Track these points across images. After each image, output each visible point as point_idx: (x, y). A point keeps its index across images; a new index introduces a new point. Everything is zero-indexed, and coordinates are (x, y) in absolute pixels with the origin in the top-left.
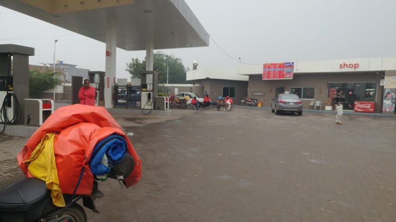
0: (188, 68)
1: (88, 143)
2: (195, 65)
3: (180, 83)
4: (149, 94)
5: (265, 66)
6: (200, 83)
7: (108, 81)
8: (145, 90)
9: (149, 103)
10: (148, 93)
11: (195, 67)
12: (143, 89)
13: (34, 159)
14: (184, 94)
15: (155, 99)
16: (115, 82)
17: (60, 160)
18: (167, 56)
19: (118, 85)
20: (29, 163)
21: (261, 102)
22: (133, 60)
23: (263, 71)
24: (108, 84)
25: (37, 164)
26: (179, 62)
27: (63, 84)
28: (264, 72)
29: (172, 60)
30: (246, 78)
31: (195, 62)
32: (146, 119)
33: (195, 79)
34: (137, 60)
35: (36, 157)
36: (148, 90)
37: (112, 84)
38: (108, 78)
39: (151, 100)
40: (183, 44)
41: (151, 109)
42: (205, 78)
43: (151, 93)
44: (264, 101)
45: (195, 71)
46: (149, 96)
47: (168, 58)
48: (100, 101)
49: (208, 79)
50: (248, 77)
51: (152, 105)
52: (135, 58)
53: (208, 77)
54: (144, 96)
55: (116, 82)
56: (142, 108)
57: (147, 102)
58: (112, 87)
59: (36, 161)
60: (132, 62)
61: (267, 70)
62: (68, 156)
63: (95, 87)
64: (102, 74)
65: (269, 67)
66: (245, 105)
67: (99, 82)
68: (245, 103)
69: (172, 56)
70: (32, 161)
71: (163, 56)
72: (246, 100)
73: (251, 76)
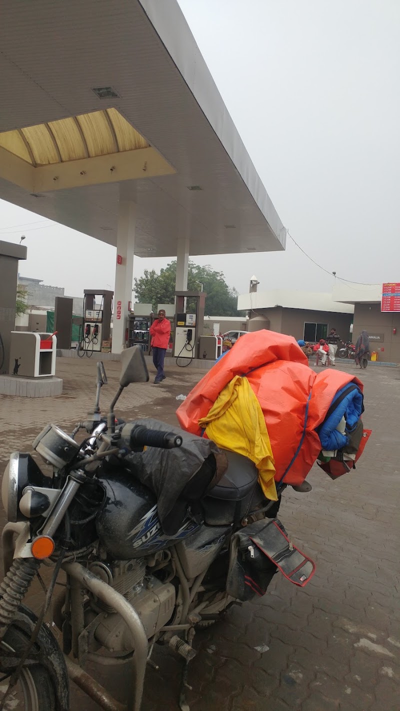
0: (234, 290)
1: (307, 394)
2: (254, 283)
3: (220, 315)
4: (190, 332)
5: (386, 287)
6: (262, 315)
7: (119, 308)
8: (182, 323)
9: (189, 348)
10: (187, 329)
11: (254, 287)
12: (179, 323)
13: (218, 417)
14: (237, 333)
15: (199, 341)
16: (129, 310)
17: (273, 420)
18: (198, 268)
19: (135, 314)
20: (207, 423)
21: (377, 353)
22: (146, 273)
23: (381, 296)
24: (119, 313)
25: (225, 426)
26: (218, 278)
27: (29, 311)
28: (383, 298)
29: (208, 275)
30: (350, 309)
31: (254, 278)
32: (188, 374)
33: (254, 307)
34: (153, 272)
35: (222, 413)
36: (187, 324)
37: (124, 313)
38: (119, 303)
39: (192, 342)
40: (232, 246)
41: (192, 358)
42: (273, 306)
43: (193, 329)
44: (383, 350)
45: (253, 293)
46: (189, 334)
47: (201, 270)
48: (104, 342)
49: (278, 308)
50: (353, 306)
51: (194, 349)
52: (150, 270)
53: (279, 305)
54: (180, 334)
55: (132, 310)
56: (176, 354)
57: (186, 345)
58: (126, 319)
59: (223, 421)
60: (144, 277)
61: (390, 295)
62: (288, 414)
63: (96, 316)
64: (108, 296)
65: (393, 291)
66: (347, 357)
67: (102, 309)
68: (346, 352)
69: (207, 268)
70: (214, 420)
71: (192, 268)
72: (348, 348)
73: (359, 305)
